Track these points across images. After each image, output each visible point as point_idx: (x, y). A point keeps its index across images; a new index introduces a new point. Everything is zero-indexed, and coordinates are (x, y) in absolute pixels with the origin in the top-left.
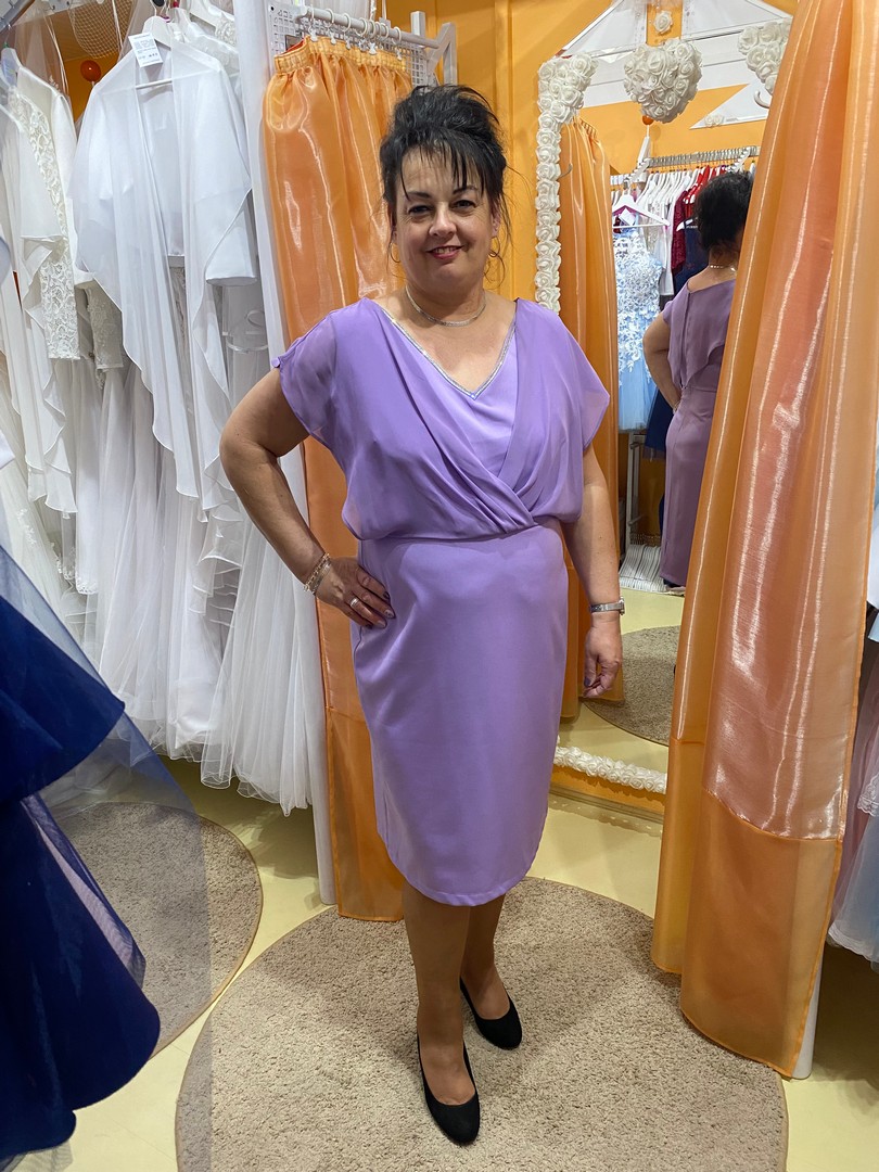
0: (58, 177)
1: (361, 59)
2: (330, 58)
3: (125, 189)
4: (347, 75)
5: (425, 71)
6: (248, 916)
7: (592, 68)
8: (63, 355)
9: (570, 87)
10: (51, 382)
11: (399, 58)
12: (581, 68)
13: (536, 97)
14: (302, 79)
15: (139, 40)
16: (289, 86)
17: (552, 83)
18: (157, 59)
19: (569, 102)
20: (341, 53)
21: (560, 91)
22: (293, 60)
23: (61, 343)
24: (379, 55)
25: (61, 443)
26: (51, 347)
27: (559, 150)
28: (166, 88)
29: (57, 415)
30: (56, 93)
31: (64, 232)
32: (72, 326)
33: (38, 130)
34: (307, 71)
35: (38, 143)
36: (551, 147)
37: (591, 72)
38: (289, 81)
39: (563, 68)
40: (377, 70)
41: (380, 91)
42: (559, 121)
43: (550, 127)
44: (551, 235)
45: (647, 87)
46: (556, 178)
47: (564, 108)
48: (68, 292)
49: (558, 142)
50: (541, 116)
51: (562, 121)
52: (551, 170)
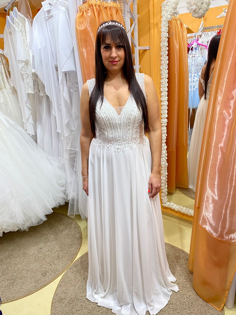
0: (27, 43)
1: (106, 5)
2: (96, 5)
3: (44, 46)
4: (101, 10)
5: (127, 7)
6: (77, 246)
7: (177, 3)
8: (30, 92)
9: (171, 9)
10: (27, 99)
11: (118, 4)
12: (174, 3)
13: (161, 13)
14: (87, 12)
15: (44, 3)
16: (83, 15)
17: (165, 8)
18: (49, 8)
19: (171, 14)
20: (99, 3)
21: (168, 10)
22: (84, 7)
23: (29, 89)
24: (111, 4)
25: (31, 116)
26: (26, 90)
27: (168, 28)
28: (52, 16)
29: (29, 108)
30: (26, 19)
31: (29, 58)
32: (32, 84)
33: (21, 30)
34: (88, 10)
35: (21, 33)
36: (165, 28)
37: (177, 4)
38: (83, 13)
39: (169, 3)
40: (110, 8)
41: (112, 14)
42: (167, 20)
43: (165, 21)
44: (165, 54)
45: (193, 8)
46: (167, 37)
47: (169, 16)
48: (30, 75)
49: (167, 26)
50: (162, 18)
51: (168, 20)
52: (165, 35)
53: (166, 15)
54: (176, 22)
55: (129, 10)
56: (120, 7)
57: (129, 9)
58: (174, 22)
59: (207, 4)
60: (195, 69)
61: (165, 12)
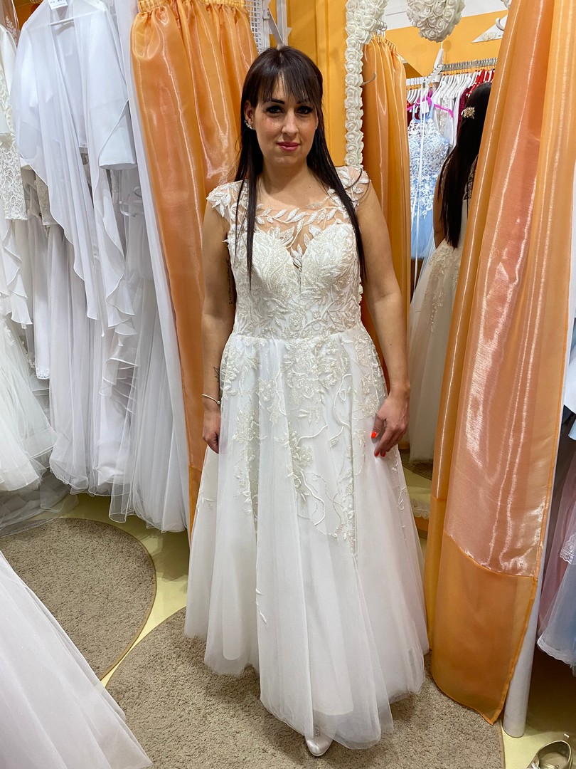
1: (208, 0)
2: (183, 0)
3: (47, 99)
4: (196, 12)
6: (145, 603)
7: (385, 2)
8: (15, 217)
9: (368, 16)
10: (8, 236)
12: (377, 1)
14: (159, 17)
16: (149, 22)
17: (355, 14)
18: (64, 3)
19: (368, 28)
21: (361, 19)
22: (152, 2)
23: (13, 209)
25: (19, 277)
26: (6, 212)
27: (362, 64)
28: (70, 24)
29: (16, 259)
30: (3, 30)
31: (12, 130)
32: (20, 196)
34: (163, 9)
36: (355, 62)
37: (384, 4)
38: (149, 18)
39: (363, 2)
40: (221, 8)
41: (224, 23)
42: (361, 42)
43: (354, 46)
44: (356, 128)
45: (423, 16)
46: (360, 85)
47: (364, 32)
48: (16, 172)
49: (361, 58)
50: (348, 39)
51: (363, 42)
52: (355, 79)
53: (357, 30)
54: (381, 48)
55: (266, 14)
56: (245, 7)
57: (267, 12)
58: (376, 48)
59: (454, 8)
60: (425, 163)
61: (354, 24)
